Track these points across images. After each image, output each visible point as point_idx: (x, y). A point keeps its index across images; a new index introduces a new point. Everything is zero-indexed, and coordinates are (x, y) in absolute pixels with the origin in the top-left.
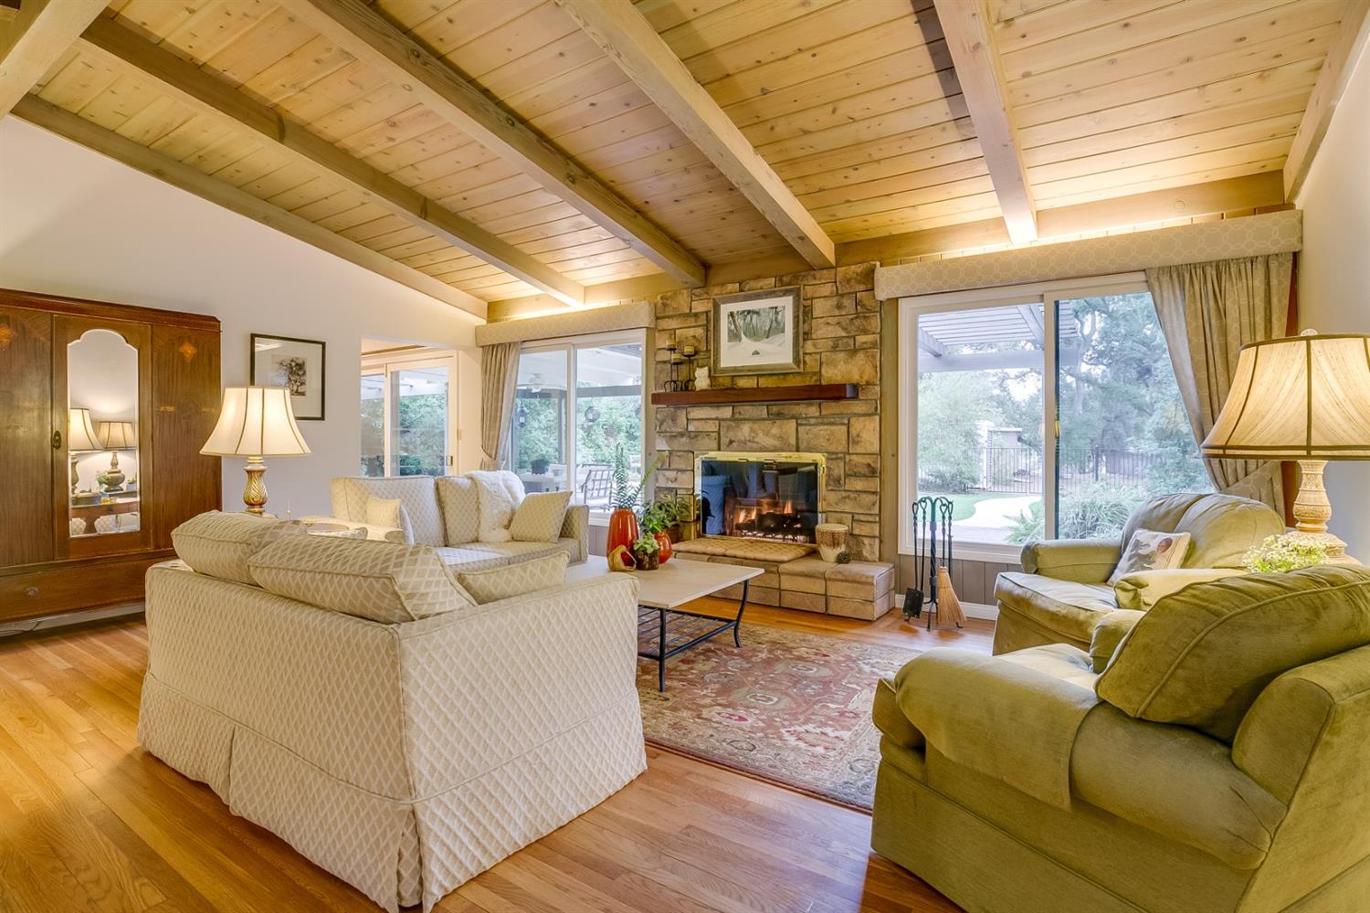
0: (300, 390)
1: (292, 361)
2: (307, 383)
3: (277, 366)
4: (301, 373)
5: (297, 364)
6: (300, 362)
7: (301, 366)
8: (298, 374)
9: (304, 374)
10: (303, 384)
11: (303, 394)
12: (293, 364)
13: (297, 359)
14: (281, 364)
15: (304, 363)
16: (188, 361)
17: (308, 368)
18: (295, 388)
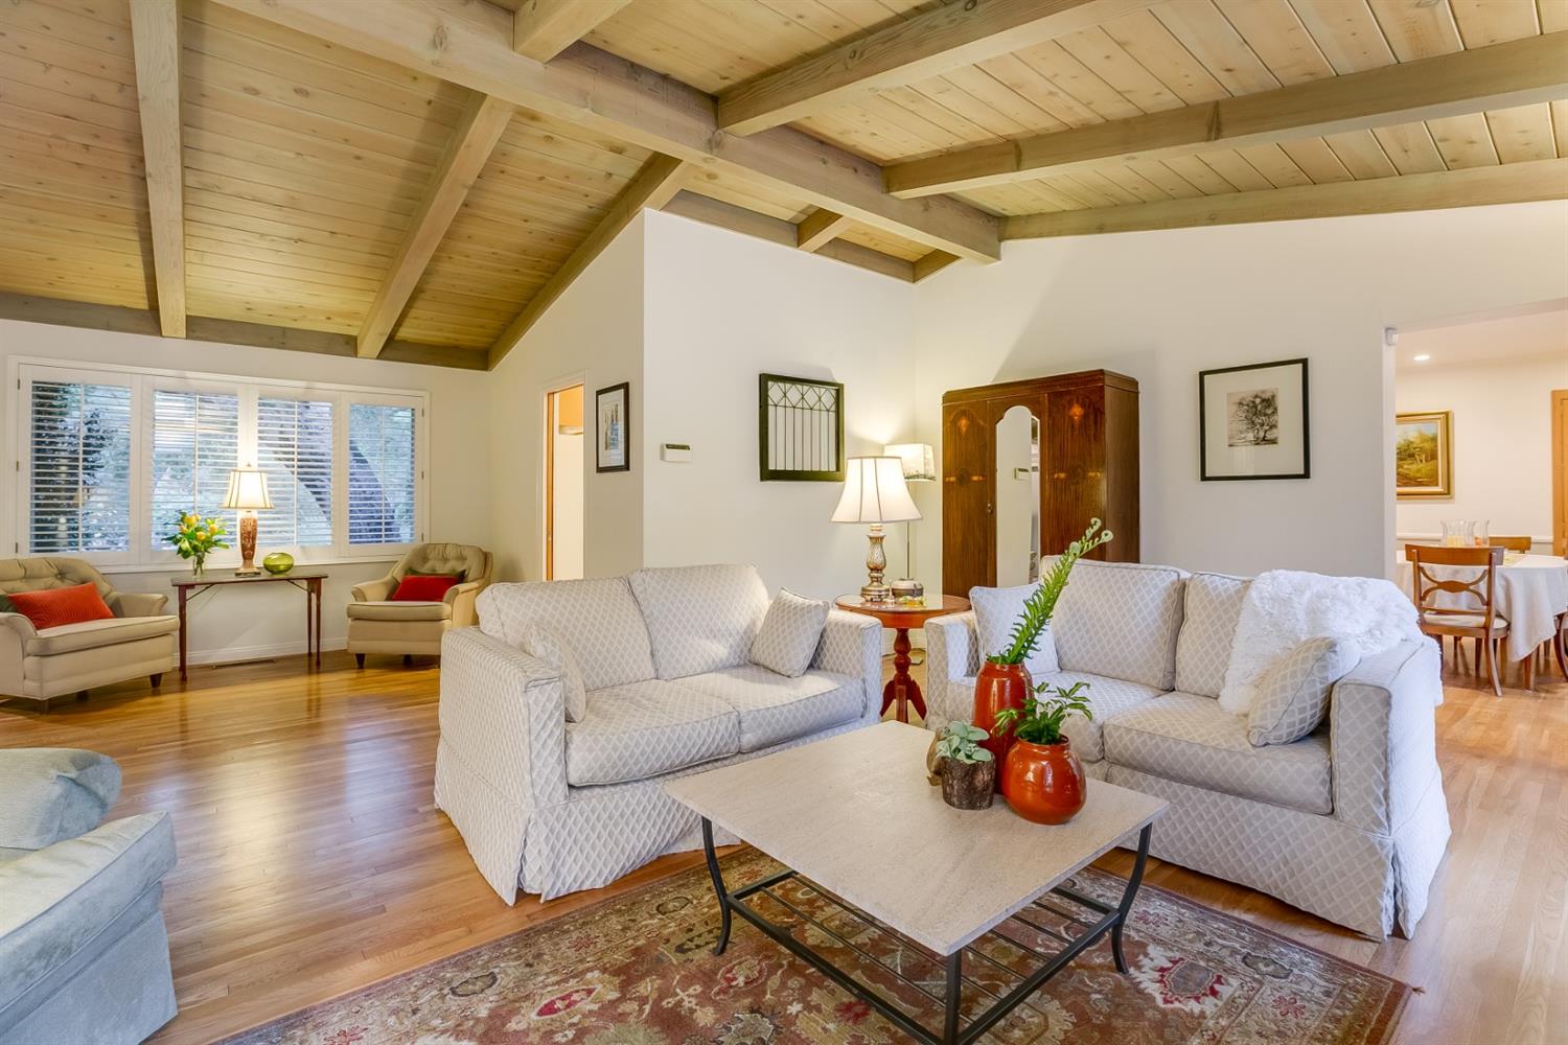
0: (1268, 437)
1: (1256, 396)
2: (1279, 425)
3: (1235, 408)
4: (1269, 411)
5: (1263, 400)
6: (1267, 396)
7: (1269, 402)
8: (1265, 415)
9: (1275, 411)
10: (1273, 426)
11: (1274, 442)
12: (1258, 401)
13: (1263, 392)
14: (1240, 403)
15: (1273, 397)
16: (1077, 424)
17: (1280, 403)
18: (1262, 434)
